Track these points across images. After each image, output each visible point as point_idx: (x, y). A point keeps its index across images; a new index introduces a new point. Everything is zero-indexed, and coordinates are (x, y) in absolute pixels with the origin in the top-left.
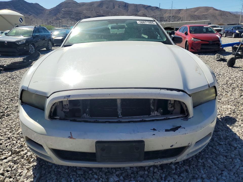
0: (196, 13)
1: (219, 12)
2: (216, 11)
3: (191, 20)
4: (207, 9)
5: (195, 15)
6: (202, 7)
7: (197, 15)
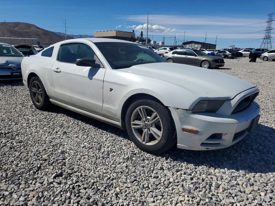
0: (16, 29)
1: (42, 31)
2: (39, 30)
3: (12, 36)
4: (29, 26)
5: (16, 31)
6: (22, 23)
7: (18, 31)
